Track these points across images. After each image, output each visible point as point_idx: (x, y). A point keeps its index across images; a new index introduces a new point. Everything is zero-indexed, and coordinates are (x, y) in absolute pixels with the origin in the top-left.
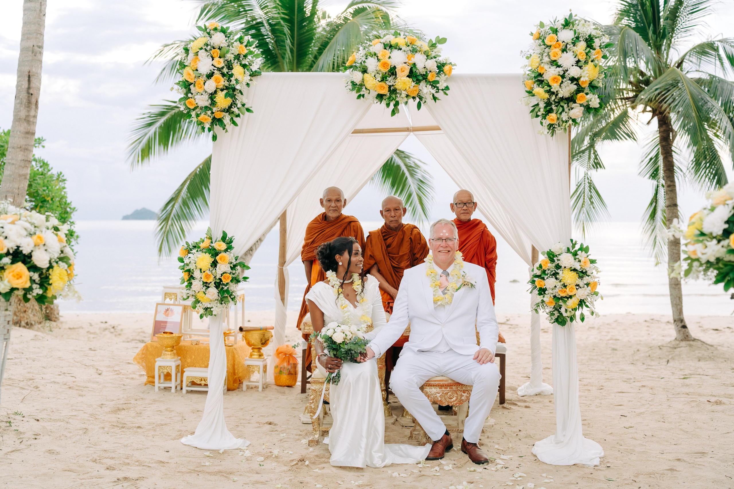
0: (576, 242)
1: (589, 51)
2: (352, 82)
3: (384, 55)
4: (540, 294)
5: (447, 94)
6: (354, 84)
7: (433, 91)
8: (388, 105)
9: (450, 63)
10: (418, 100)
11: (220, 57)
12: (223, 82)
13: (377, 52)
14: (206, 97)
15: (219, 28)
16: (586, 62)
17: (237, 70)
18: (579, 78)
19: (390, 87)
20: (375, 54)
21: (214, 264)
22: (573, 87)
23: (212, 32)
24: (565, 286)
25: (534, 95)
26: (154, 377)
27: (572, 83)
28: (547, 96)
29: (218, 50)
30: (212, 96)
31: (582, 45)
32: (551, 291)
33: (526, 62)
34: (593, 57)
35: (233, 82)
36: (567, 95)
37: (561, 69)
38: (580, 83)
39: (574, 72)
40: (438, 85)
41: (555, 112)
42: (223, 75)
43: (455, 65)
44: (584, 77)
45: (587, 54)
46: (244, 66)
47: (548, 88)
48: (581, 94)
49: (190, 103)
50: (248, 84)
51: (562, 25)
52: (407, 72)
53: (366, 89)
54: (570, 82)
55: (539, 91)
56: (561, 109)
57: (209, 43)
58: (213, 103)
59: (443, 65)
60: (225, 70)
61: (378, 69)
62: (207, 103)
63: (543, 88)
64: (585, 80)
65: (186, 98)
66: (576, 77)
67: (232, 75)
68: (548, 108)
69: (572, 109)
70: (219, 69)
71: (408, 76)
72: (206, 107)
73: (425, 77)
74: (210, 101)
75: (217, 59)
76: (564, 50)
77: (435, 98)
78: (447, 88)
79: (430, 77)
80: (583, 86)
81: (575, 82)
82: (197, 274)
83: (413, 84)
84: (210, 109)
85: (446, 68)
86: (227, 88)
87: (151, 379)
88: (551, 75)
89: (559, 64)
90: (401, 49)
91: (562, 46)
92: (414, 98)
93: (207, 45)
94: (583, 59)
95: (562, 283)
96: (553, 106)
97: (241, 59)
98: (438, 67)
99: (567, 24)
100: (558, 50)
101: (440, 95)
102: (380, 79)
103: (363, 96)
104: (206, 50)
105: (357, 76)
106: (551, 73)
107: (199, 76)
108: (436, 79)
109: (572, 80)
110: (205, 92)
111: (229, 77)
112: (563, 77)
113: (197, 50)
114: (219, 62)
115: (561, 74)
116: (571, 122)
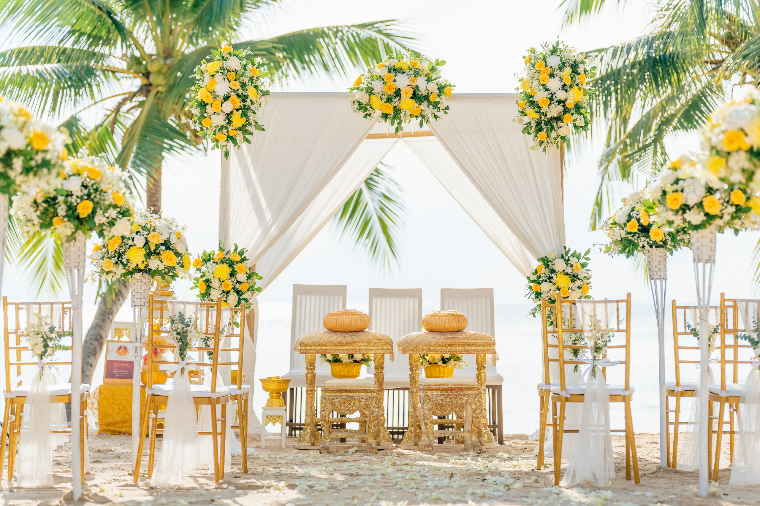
0: (569, 249)
1: (574, 76)
2: (359, 102)
3: (389, 78)
4: (537, 297)
5: (447, 113)
6: (360, 104)
7: (435, 111)
8: (393, 123)
9: (450, 85)
10: (420, 118)
11: (236, 80)
12: (238, 103)
13: (382, 75)
14: (223, 117)
15: (234, 52)
16: (571, 86)
17: (251, 92)
18: (565, 101)
19: (395, 107)
20: (380, 76)
21: (233, 273)
22: (560, 108)
23: (228, 56)
24: (559, 289)
25: (526, 115)
27: (559, 104)
28: (537, 116)
29: (234, 75)
30: (228, 117)
31: (568, 70)
32: (546, 294)
33: (519, 84)
34: (577, 82)
35: (248, 103)
36: (555, 115)
37: (549, 92)
38: (566, 105)
39: (561, 95)
40: (439, 106)
41: (545, 130)
42: (238, 96)
43: (454, 86)
44: (570, 99)
45: (572, 79)
46: (256, 87)
47: (538, 110)
48: (567, 115)
49: (207, 122)
50: (261, 104)
51: (550, 51)
52: (411, 94)
53: (372, 108)
54: (557, 104)
55: (530, 111)
56: (550, 127)
57: (224, 67)
58: (230, 122)
59: (443, 86)
60: (240, 92)
61: (384, 90)
62: (224, 123)
63: (534, 108)
64: (570, 104)
65: (203, 117)
66: (563, 99)
67: (247, 97)
68: (539, 127)
69: (560, 127)
70: (235, 91)
71: (412, 98)
72: (222, 127)
73: (426, 98)
74: (226, 121)
75: (233, 82)
76: (552, 75)
77: (436, 117)
78: (447, 108)
79: (431, 98)
80: (569, 108)
81: (562, 104)
82: (215, 284)
83: (417, 105)
84: (226, 128)
85: (446, 90)
86: (241, 108)
88: (540, 97)
89: (547, 88)
90: (404, 73)
91: (550, 71)
92: (417, 117)
93: (223, 69)
94: (568, 83)
95: (556, 286)
96: (543, 125)
97: (254, 81)
98: (439, 89)
99: (554, 52)
100: (546, 75)
101: (441, 114)
102: (385, 101)
103: (370, 115)
104: (222, 73)
105: (365, 97)
106: (540, 96)
107: (215, 97)
108: (437, 100)
109: (559, 102)
110: (222, 111)
111: (244, 98)
112: (551, 99)
113: (214, 73)
114: (236, 85)
115: (549, 96)
116: (559, 139)
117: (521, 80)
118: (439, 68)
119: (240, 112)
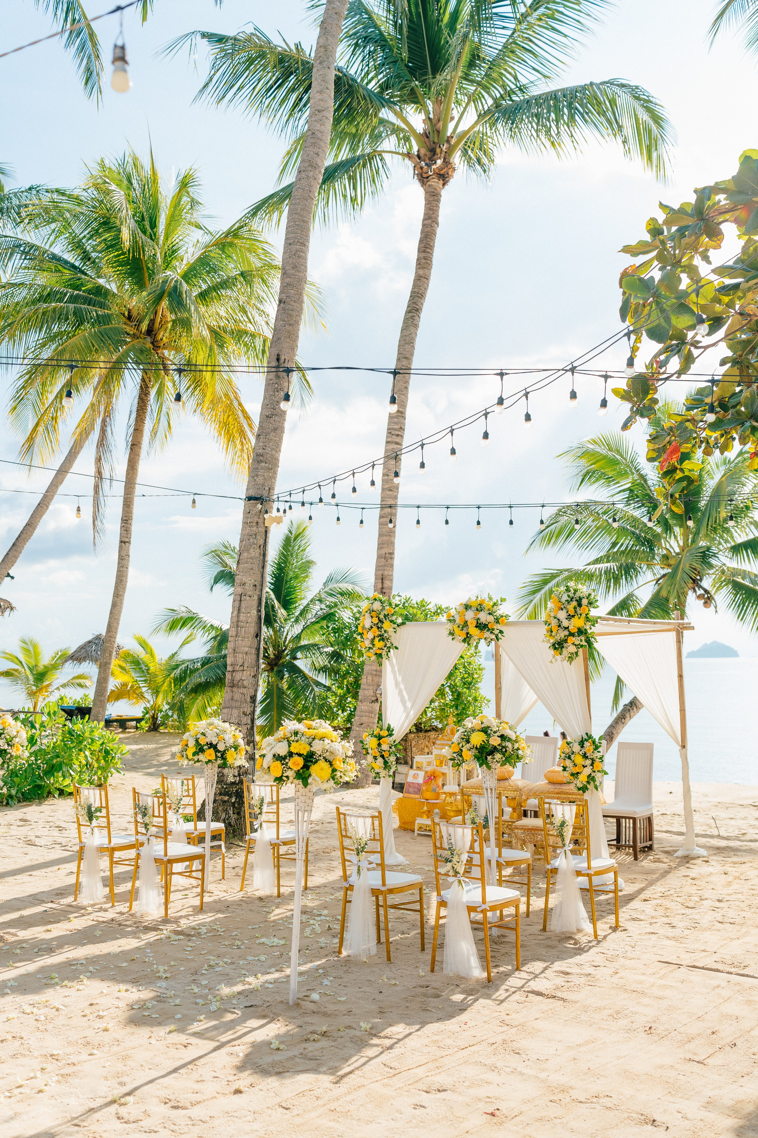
3: (463, 613)
5: (503, 636)
6: (450, 630)
7: (493, 635)
9: (506, 616)
11: (377, 617)
12: (377, 632)
14: (369, 642)
17: (386, 624)
19: (466, 633)
21: (379, 745)
22: (567, 633)
24: (576, 766)
25: (548, 638)
27: (564, 629)
29: (375, 613)
30: (372, 641)
32: (569, 769)
34: (578, 612)
35: (384, 632)
36: (562, 638)
37: (558, 621)
38: (570, 630)
39: (565, 623)
41: (559, 649)
42: (378, 627)
43: (509, 616)
45: (576, 610)
46: (392, 621)
47: (551, 633)
48: (570, 637)
50: (394, 632)
52: (475, 624)
53: (456, 634)
55: (547, 634)
56: (561, 647)
58: (374, 645)
59: (499, 617)
64: (572, 628)
67: (382, 628)
69: (568, 646)
70: (375, 625)
71: (475, 626)
72: (370, 648)
73: (486, 626)
74: (371, 644)
75: (374, 618)
76: (561, 608)
77: (497, 639)
79: (489, 626)
80: (572, 632)
81: (567, 629)
82: (370, 751)
83: (479, 631)
85: (501, 620)
86: (381, 636)
88: (553, 625)
89: (557, 618)
90: (472, 609)
91: (561, 605)
92: (483, 639)
94: (572, 614)
95: (573, 763)
96: (556, 646)
97: (389, 617)
98: (495, 619)
102: (461, 629)
103: (455, 638)
108: (494, 627)
110: (368, 638)
112: (559, 626)
113: (365, 613)
114: (375, 620)
119: (379, 638)
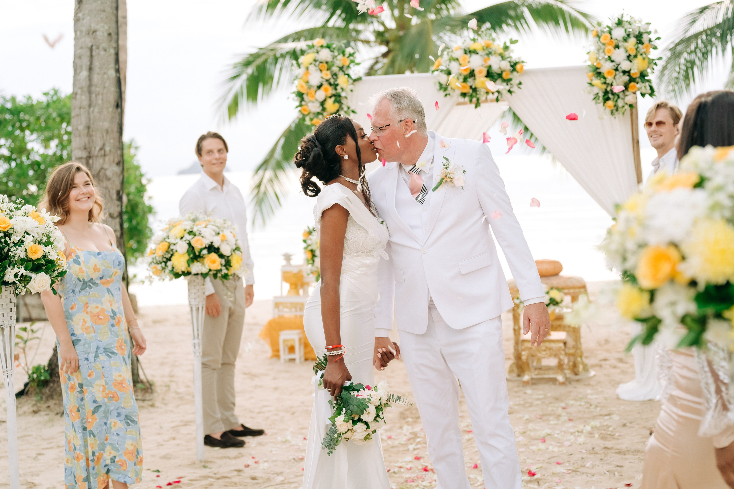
1: (638, 47)
2: (439, 83)
3: (464, 60)
5: (521, 88)
6: (441, 85)
7: (508, 87)
8: (471, 101)
10: (496, 94)
11: (327, 70)
12: (330, 91)
13: (458, 57)
14: (318, 104)
15: (325, 45)
16: (636, 56)
17: (342, 80)
18: (630, 70)
19: (471, 86)
20: (457, 59)
22: (626, 78)
23: (319, 49)
25: (593, 86)
26: (278, 351)
27: (624, 75)
28: (604, 86)
29: (326, 65)
30: (322, 103)
31: (633, 41)
33: (587, 57)
34: (642, 51)
37: (613, 64)
38: (631, 75)
39: (625, 65)
40: (511, 82)
41: (612, 99)
42: (330, 84)
44: (634, 69)
46: (348, 75)
47: (604, 81)
48: (632, 84)
49: (304, 110)
50: (352, 91)
51: (616, 24)
52: (485, 73)
53: (451, 88)
54: (622, 74)
55: (597, 82)
56: (616, 97)
57: (317, 59)
58: (324, 109)
59: (516, 64)
60: (332, 81)
61: (460, 71)
62: (319, 109)
63: (600, 79)
64: (635, 72)
65: (301, 105)
66: (627, 70)
67: (337, 85)
68: (606, 97)
69: (627, 96)
70: (327, 81)
71: (485, 76)
72: (318, 114)
74: (321, 108)
75: (325, 72)
76: (617, 47)
77: (511, 92)
78: (520, 83)
79: (504, 75)
80: (634, 77)
81: (627, 74)
84: (321, 114)
85: (518, 67)
86: (334, 95)
87: (276, 353)
88: (606, 69)
89: (612, 59)
90: (479, 53)
91: (615, 43)
92: (493, 93)
93: (315, 61)
94: (633, 53)
96: (610, 96)
97: (344, 69)
98: (512, 66)
99: (620, 23)
100: (611, 47)
101: (515, 89)
102: (462, 80)
103: (449, 94)
104: (315, 65)
105: (443, 78)
106: (606, 67)
107: (310, 87)
108: (510, 76)
109: (624, 72)
110: (317, 100)
111: (335, 86)
112: (616, 70)
113: (308, 65)
114: (327, 75)
115: (615, 68)
116: (627, 107)
117: (588, 53)
118: (512, 47)
119: (333, 99)
